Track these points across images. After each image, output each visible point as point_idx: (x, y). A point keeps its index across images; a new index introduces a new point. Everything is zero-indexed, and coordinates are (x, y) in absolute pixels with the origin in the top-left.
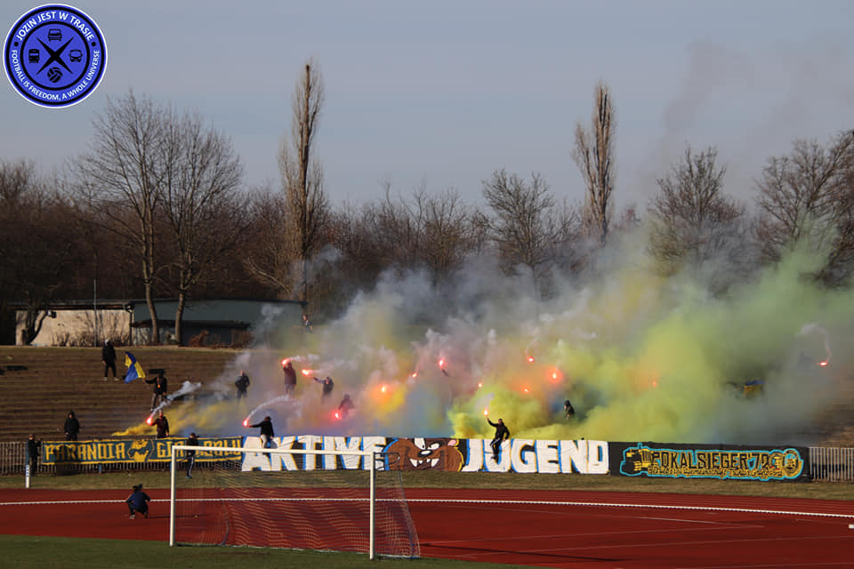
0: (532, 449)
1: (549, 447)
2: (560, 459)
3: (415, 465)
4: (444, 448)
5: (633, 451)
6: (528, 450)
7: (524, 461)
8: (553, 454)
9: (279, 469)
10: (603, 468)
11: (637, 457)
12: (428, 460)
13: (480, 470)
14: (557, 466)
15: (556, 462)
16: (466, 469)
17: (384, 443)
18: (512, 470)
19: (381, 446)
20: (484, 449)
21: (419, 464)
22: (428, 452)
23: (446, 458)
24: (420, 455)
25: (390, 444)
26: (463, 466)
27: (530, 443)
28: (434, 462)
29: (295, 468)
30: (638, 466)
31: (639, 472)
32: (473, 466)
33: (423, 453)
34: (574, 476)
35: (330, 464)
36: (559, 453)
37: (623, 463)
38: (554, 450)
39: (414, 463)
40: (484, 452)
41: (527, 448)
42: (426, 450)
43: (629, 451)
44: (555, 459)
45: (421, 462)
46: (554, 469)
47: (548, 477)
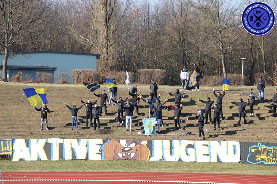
0: (192, 146)
1: (203, 145)
2: (210, 153)
3: (121, 157)
4: (138, 146)
5: (255, 148)
6: (190, 147)
7: (187, 154)
8: (206, 150)
9: (36, 159)
10: (237, 159)
11: (258, 152)
12: (129, 154)
13: (160, 160)
14: (208, 157)
15: (208, 155)
16: (152, 159)
17: (101, 143)
18: (180, 160)
19: (99, 145)
20: (163, 147)
21: (123, 156)
22: (129, 149)
23: (139, 152)
24: (123, 151)
25: (106, 143)
26: (150, 157)
27: (191, 142)
28: (132, 155)
29: (46, 159)
30: (258, 158)
31: (259, 161)
32: (156, 157)
33: (125, 149)
34: (219, 164)
35: (68, 156)
36: (209, 150)
37: (249, 156)
38: (206, 147)
39: (120, 155)
40: (163, 148)
41: (189, 146)
42: (127, 147)
43: (253, 148)
44: (207, 153)
45: (124, 155)
46: (206, 159)
47: (203, 164)
